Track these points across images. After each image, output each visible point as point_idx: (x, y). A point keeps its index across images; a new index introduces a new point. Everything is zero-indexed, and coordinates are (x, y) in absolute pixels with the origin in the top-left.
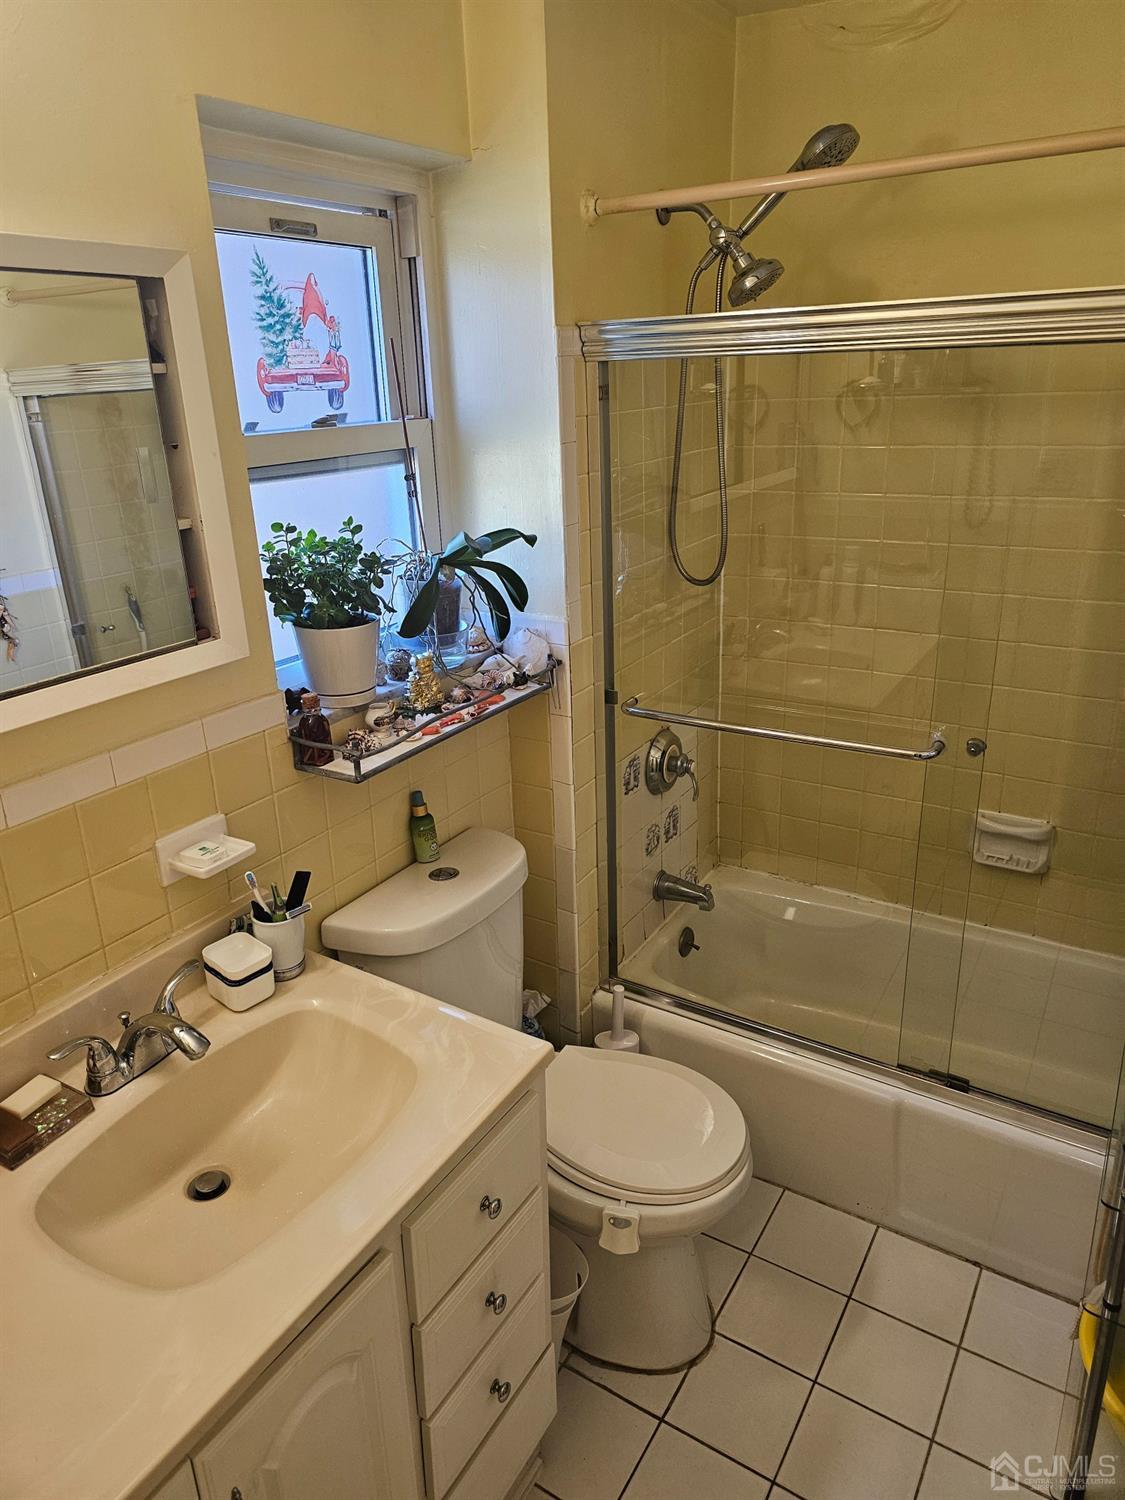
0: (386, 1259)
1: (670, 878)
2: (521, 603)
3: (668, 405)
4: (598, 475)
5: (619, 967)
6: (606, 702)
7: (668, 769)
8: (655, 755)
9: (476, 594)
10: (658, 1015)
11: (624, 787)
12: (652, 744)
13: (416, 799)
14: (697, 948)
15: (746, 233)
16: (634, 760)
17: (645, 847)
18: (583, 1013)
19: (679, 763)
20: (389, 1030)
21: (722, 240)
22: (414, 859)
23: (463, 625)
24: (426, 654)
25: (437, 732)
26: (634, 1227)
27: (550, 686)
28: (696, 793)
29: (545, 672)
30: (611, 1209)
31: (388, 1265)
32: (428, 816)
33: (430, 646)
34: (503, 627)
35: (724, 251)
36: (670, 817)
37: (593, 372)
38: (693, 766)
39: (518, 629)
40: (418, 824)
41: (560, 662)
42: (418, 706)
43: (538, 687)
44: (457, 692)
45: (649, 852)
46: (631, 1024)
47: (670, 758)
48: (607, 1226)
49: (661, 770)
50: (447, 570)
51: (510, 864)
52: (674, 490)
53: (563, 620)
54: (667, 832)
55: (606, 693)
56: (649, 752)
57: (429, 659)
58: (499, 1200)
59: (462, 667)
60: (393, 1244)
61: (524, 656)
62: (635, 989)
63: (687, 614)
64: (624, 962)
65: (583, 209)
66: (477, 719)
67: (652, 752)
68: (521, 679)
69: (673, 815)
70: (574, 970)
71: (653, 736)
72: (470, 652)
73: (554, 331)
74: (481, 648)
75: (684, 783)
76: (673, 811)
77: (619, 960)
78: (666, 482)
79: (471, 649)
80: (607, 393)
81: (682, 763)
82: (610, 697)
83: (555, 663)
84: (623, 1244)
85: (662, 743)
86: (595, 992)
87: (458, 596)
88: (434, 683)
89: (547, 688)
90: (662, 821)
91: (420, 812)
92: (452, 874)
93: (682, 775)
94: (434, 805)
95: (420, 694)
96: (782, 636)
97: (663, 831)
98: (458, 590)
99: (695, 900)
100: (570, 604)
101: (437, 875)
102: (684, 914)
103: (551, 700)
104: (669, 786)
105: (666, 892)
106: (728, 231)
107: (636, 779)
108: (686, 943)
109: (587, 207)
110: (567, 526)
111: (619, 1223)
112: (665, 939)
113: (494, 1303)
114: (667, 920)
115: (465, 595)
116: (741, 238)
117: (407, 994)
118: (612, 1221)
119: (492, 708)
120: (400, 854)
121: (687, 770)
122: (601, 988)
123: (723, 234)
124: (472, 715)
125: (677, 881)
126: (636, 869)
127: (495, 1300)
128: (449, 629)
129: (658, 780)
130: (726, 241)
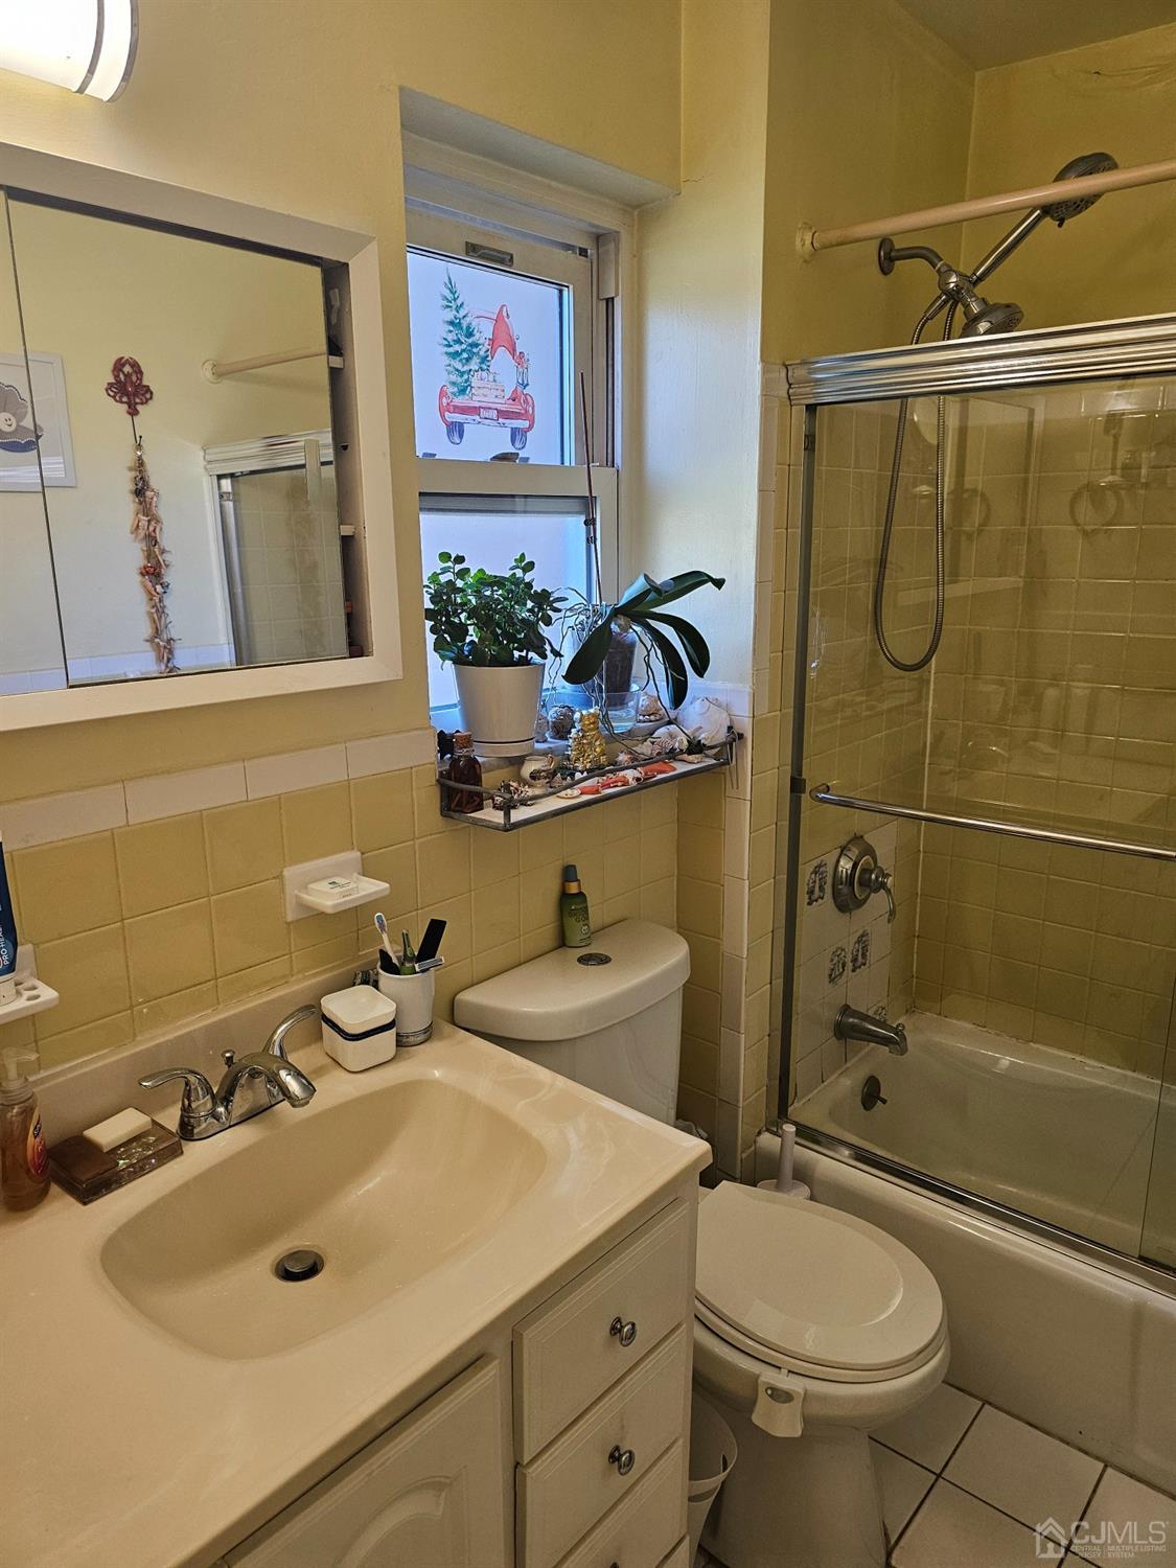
0: (490, 1366)
1: (855, 1014)
2: (701, 667)
3: (880, 470)
4: (797, 531)
5: (790, 1109)
6: (792, 791)
7: (861, 884)
8: (846, 865)
9: (652, 653)
10: (834, 1167)
11: (807, 896)
12: (842, 851)
13: (569, 873)
14: (884, 1102)
15: (980, 279)
16: (820, 866)
17: (827, 972)
18: (744, 1156)
19: (873, 876)
20: (518, 1109)
21: (952, 285)
22: (562, 942)
23: (634, 687)
24: (592, 711)
25: (597, 792)
26: (797, 1404)
27: (727, 763)
28: (892, 913)
29: (723, 745)
30: (768, 1376)
31: (490, 1376)
32: (581, 894)
33: (597, 704)
34: (679, 692)
35: (954, 298)
36: (858, 942)
37: (799, 413)
38: (889, 881)
39: (695, 699)
40: (570, 903)
41: (741, 736)
42: (580, 766)
43: (715, 762)
44: (623, 758)
45: (832, 979)
46: (802, 1175)
47: (864, 871)
48: (763, 1399)
49: (851, 884)
50: (622, 620)
51: (671, 958)
52: (882, 563)
53: (747, 688)
54: (855, 960)
55: (793, 779)
56: (838, 861)
57: (595, 716)
58: (633, 1325)
59: (630, 734)
60: (500, 1347)
61: (701, 728)
62: (807, 1134)
63: (890, 711)
64: (796, 1104)
65: (798, 243)
66: (643, 784)
67: (842, 863)
68: (696, 747)
69: (863, 940)
70: (738, 1101)
71: (843, 843)
72: (640, 721)
73: (759, 367)
74: (652, 717)
75: (878, 902)
76: (862, 936)
77: (790, 1102)
78: (873, 554)
79: (641, 718)
80: (813, 442)
81: (877, 878)
82: (797, 785)
83: (735, 737)
84: (784, 1423)
85: (854, 852)
86: (759, 1133)
87: (632, 653)
88: (598, 743)
89: (723, 764)
90: (850, 946)
91: (573, 888)
92: (603, 960)
93: (876, 891)
94: (588, 884)
95: (582, 753)
96: (1000, 754)
97: (849, 959)
98: (632, 646)
99: (885, 1041)
100: (757, 671)
101: (584, 960)
102: (872, 1059)
103: (728, 778)
104: (860, 904)
105: (850, 1029)
106: (959, 274)
107: (821, 888)
108: (871, 1094)
109: (803, 241)
110: (759, 583)
111: (779, 1395)
112: (847, 1084)
113: (619, 1459)
114: (848, 1065)
115: (639, 653)
116: (975, 284)
117: (542, 1074)
118: (769, 1392)
119: (660, 776)
120: (546, 933)
121: (883, 886)
122: (768, 1130)
123: (954, 279)
124: (638, 779)
125: (865, 1018)
126: (816, 997)
127: (621, 1456)
128: (618, 689)
129: (849, 894)
130: (956, 286)
